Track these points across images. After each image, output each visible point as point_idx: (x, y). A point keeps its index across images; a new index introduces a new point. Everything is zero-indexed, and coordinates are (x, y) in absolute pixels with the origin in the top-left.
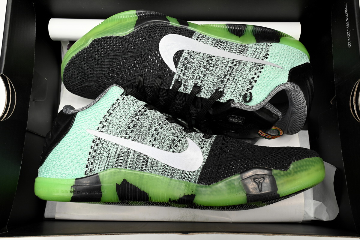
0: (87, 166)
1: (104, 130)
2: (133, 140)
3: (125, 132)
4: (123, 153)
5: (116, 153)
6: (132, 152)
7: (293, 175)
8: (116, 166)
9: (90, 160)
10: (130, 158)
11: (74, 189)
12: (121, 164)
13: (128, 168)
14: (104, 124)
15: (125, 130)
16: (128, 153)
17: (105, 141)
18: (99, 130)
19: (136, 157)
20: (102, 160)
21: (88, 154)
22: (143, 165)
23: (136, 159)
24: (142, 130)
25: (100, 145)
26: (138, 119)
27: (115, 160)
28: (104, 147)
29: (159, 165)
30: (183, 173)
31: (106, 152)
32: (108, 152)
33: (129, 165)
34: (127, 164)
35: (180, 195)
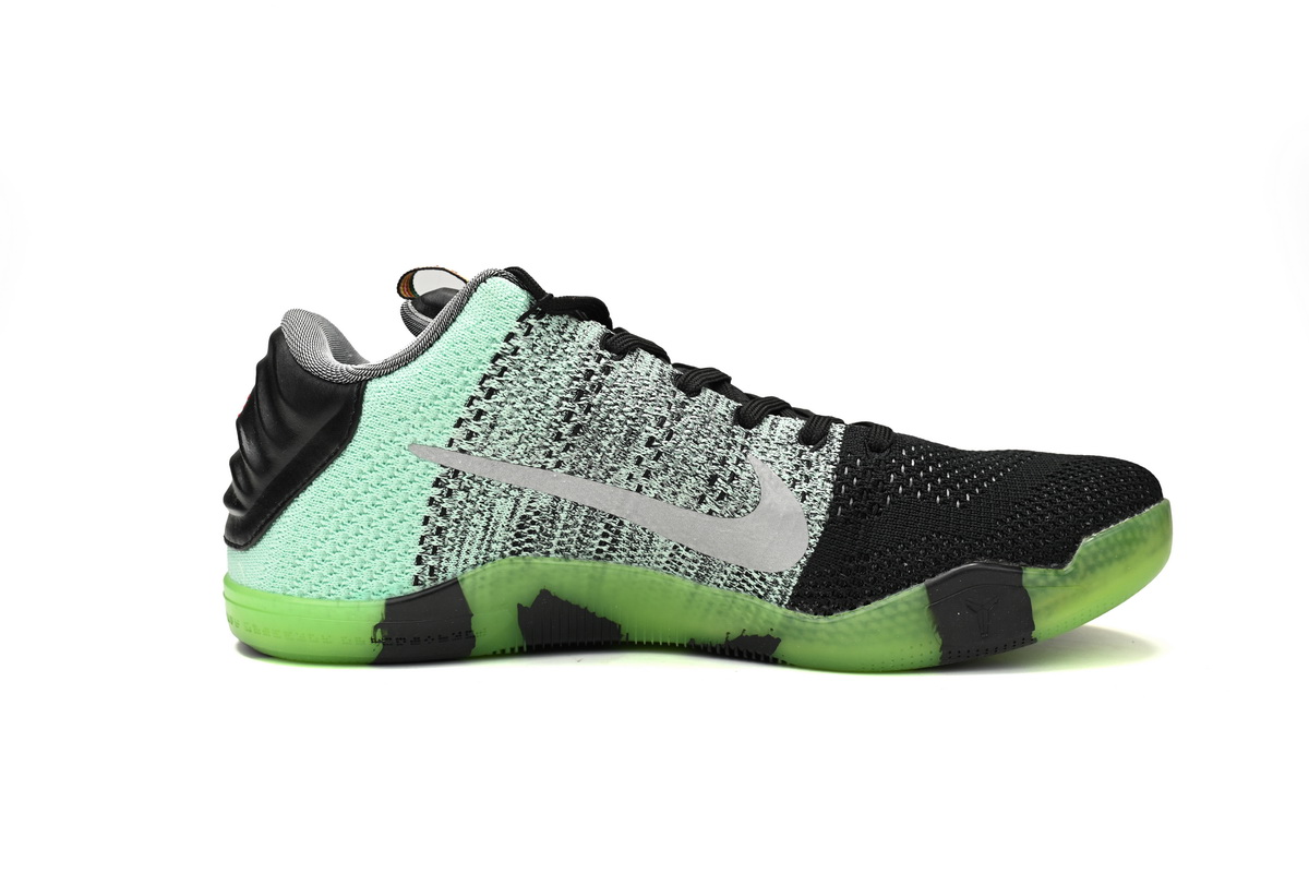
0: (419, 561)
1: (473, 448)
2: (571, 473)
3: (543, 451)
4: (537, 513)
5: (513, 513)
6: (566, 508)
7: (1083, 578)
8: (512, 553)
9: (426, 540)
10: (560, 525)
11: (386, 634)
12: (532, 546)
13: (553, 555)
14: (472, 427)
15: (547, 444)
16: (554, 512)
17: (476, 478)
18: (454, 448)
19: (582, 523)
20: (469, 539)
21: (421, 523)
22: (602, 543)
23: (580, 527)
24: (605, 443)
25: (460, 493)
26: (590, 405)
27: (512, 535)
28: (474, 499)
29: (658, 546)
30: (738, 574)
31: (479, 512)
32: (487, 514)
33: (558, 547)
34: (551, 545)
35: (728, 633)
